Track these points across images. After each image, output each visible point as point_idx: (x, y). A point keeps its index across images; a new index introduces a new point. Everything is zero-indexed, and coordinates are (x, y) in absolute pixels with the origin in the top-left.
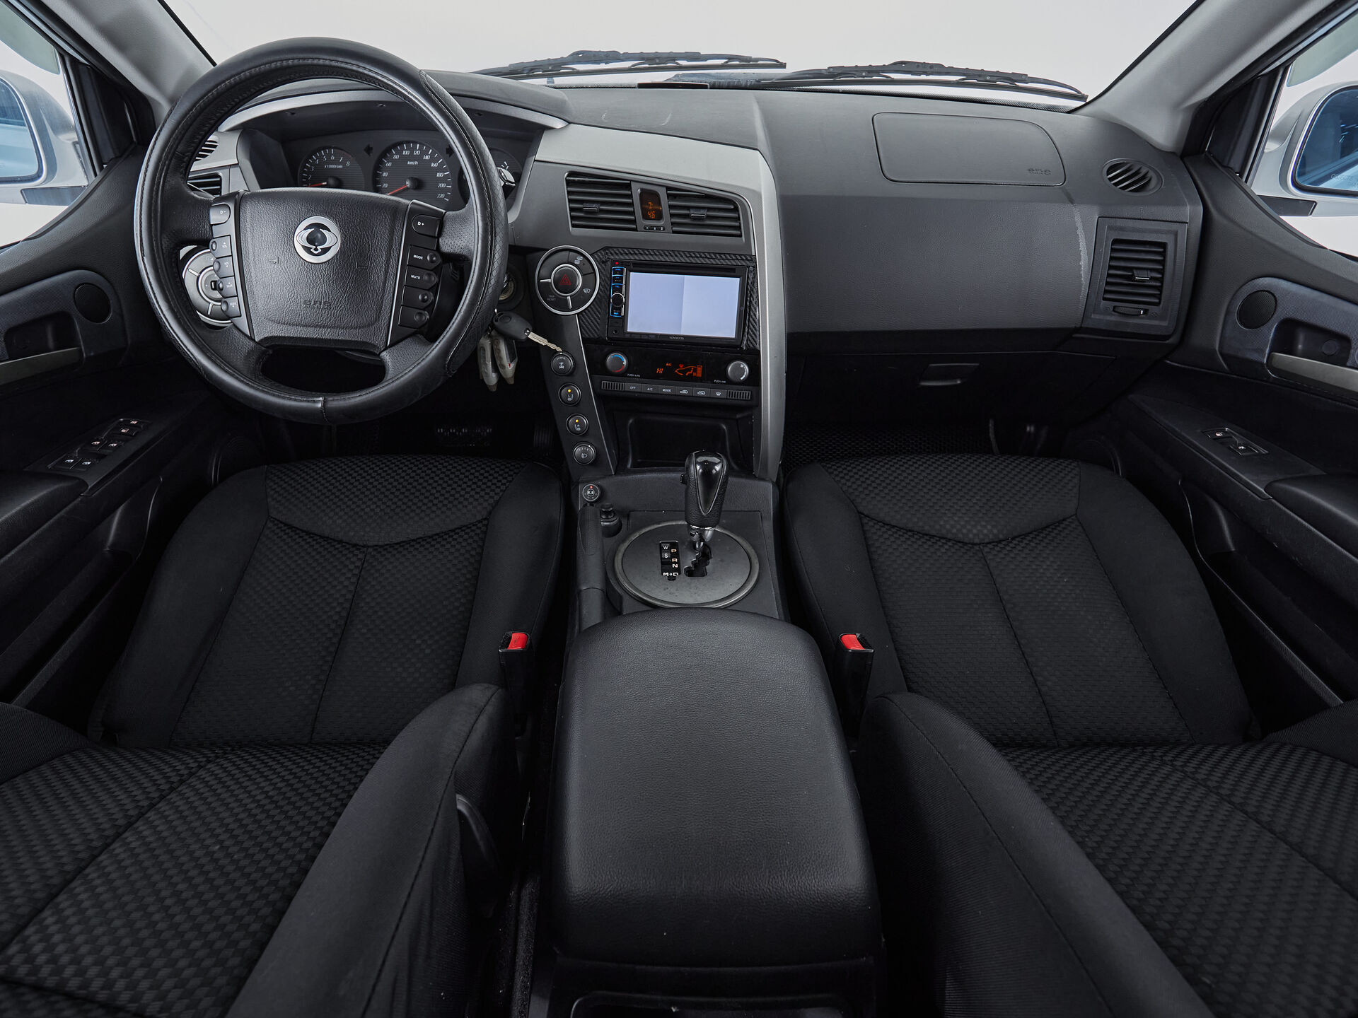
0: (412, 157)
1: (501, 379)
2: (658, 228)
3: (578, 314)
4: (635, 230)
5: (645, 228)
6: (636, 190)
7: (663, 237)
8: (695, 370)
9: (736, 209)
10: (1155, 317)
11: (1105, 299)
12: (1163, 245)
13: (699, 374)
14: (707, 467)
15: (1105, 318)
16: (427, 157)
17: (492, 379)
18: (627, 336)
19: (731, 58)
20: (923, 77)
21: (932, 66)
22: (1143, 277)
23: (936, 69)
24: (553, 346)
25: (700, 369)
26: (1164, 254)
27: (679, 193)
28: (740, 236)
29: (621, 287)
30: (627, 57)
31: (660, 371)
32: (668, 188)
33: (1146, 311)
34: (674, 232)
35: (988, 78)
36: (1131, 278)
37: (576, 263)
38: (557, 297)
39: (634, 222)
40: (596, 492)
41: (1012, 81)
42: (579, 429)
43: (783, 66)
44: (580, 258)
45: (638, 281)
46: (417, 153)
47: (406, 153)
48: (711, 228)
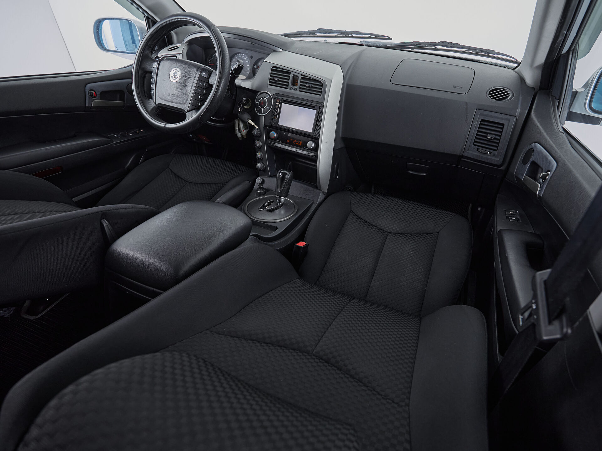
0: (243, 59)
1: (242, 136)
2: (295, 89)
3: (264, 115)
4: (287, 88)
5: (291, 88)
6: (292, 75)
7: (295, 92)
8: (299, 143)
9: (322, 86)
10: (494, 156)
11: (474, 145)
12: (503, 125)
13: (301, 144)
14: (284, 175)
15: (472, 152)
16: (245, 59)
17: (239, 135)
18: (278, 126)
19: (372, 35)
20: (451, 49)
21: (454, 44)
22: (491, 137)
23: (455, 46)
24: (255, 126)
26: (502, 129)
27: (305, 78)
28: (321, 95)
29: (278, 108)
30: (335, 32)
31: (288, 141)
32: (302, 75)
33: (491, 153)
34: (300, 91)
35: (477, 51)
36: (486, 137)
37: (267, 97)
38: (259, 109)
39: (288, 86)
40: (260, 181)
41: (487, 53)
42: (259, 157)
43: (391, 39)
44: (269, 96)
45: (285, 107)
46: (243, 57)
47: (239, 57)
48: (312, 91)
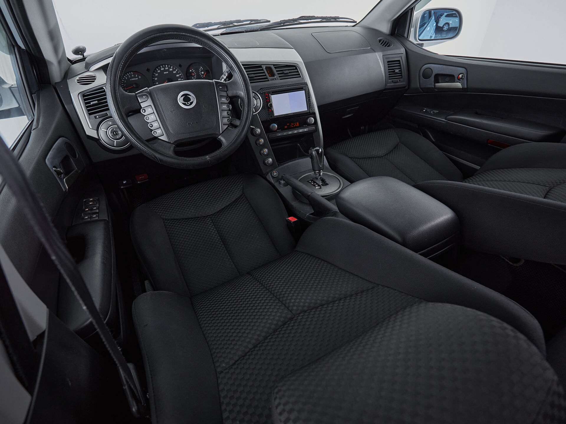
0: (165, 71)
2: (275, 79)
3: (258, 113)
4: (268, 81)
5: (271, 80)
6: (264, 67)
7: (277, 81)
8: (297, 124)
9: (296, 69)
10: (402, 82)
11: (389, 79)
12: (399, 61)
13: (298, 125)
14: (317, 151)
15: (391, 85)
16: (171, 70)
18: (275, 117)
19: (251, 20)
20: (310, 21)
21: (312, 17)
22: (397, 71)
23: (313, 18)
24: (252, 127)
25: (298, 123)
26: (400, 63)
27: (278, 66)
28: (301, 77)
30: (215, 24)
31: (286, 127)
32: (274, 65)
33: (400, 80)
34: (281, 79)
35: (329, 19)
36: (394, 72)
39: (267, 78)
41: (335, 19)
43: (269, 21)
44: (254, 94)
45: (274, 98)
46: (167, 68)
47: (162, 69)
48: (289, 76)
